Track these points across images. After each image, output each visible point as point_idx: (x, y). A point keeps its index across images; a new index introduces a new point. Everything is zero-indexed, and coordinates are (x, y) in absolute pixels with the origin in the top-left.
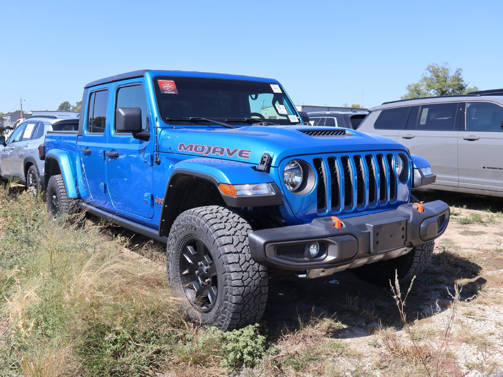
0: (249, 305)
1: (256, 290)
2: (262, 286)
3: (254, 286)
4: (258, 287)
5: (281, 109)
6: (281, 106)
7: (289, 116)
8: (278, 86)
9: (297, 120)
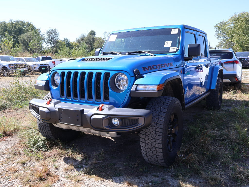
0: (42, 128)
5: (168, 44)
6: (169, 42)
7: (171, 48)
8: (178, 29)
9: (175, 50)
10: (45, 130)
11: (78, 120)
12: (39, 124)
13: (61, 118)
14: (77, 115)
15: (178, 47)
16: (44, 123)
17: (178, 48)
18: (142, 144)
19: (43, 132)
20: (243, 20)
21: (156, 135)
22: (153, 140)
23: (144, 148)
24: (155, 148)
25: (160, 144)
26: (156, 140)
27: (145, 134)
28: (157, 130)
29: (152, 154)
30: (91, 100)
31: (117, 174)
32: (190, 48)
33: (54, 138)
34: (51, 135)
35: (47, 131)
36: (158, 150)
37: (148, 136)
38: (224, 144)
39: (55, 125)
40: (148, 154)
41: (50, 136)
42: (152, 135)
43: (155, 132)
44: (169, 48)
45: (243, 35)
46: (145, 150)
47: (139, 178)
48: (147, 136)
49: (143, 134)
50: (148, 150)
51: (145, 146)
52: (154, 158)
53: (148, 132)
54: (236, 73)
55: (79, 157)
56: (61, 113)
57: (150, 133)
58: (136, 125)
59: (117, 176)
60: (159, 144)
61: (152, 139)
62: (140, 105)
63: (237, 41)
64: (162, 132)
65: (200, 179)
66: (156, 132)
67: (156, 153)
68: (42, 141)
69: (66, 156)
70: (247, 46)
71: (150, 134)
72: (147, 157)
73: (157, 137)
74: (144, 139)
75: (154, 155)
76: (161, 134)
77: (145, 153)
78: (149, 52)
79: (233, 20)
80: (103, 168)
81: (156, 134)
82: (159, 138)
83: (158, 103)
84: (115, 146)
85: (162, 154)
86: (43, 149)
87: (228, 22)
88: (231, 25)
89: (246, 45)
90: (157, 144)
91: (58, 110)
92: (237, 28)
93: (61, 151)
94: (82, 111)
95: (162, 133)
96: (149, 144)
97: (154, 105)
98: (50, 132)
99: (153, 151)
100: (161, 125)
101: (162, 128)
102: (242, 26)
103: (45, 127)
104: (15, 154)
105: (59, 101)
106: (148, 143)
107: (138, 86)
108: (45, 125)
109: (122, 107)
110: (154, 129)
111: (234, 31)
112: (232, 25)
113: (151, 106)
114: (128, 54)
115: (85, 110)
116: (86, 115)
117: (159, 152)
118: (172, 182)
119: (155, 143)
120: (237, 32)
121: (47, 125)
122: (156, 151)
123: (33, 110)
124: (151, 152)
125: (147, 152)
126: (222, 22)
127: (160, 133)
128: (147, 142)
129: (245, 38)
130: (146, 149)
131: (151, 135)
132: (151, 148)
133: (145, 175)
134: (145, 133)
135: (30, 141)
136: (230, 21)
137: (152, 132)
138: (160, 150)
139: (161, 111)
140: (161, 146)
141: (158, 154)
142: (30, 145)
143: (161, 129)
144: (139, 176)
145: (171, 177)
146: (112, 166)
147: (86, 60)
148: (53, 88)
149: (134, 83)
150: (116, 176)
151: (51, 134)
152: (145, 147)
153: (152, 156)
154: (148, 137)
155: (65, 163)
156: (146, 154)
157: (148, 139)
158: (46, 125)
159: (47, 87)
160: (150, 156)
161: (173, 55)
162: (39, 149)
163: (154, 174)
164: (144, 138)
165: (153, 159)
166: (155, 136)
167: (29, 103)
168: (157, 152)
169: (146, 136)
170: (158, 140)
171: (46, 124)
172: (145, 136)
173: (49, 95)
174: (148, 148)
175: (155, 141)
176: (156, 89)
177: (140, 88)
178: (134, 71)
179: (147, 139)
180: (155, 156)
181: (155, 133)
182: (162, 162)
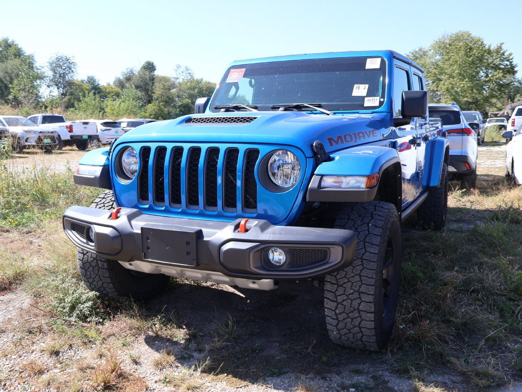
0: (90, 272)
1: (92, 261)
2: (99, 260)
3: (91, 257)
4: (94, 259)
5: (360, 90)
6: (362, 86)
7: (366, 99)
8: (379, 60)
9: (377, 104)
10: (98, 277)
11: (188, 253)
12: (84, 264)
13: (148, 248)
14: (188, 243)
15: (383, 97)
16: (95, 261)
17: (382, 100)
18: (328, 304)
19: (91, 280)
20: (460, 47)
21: (361, 285)
22: (354, 295)
23: (333, 312)
24: (359, 311)
25: (369, 302)
26: (362, 295)
27: (337, 282)
28: (364, 273)
29: (350, 325)
30: (214, 208)
31: (273, 370)
32: (406, 99)
33: (116, 293)
34: (110, 289)
35: (101, 280)
36: (364, 315)
37: (344, 286)
38: (478, 300)
39: (126, 265)
40: (341, 325)
41: (107, 289)
42: (353, 283)
43: (358, 277)
44: (363, 98)
45: (460, 77)
46: (335, 318)
47: (324, 378)
48: (341, 286)
49: (332, 282)
50: (341, 317)
51: (336, 308)
52: (354, 334)
53: (344, 279)
54: (467, 153)
55: (180, 335)
56: (148, 239)
57: (348, 279)
58: (324, 262)
59: (274, 373)
60: (369, 304)
61: (352, 294)
62: (314, 219)
63: (447, 90)
64: (374, 277)
65: (453, 376)
66: (360, 278)
67: (360, 323)
68: (88, 300)
69: (151, 333)
70: (467, 101)
71: (349, 281)
72: (337, 332)
73: (363, 288)
74: (334, 293)
75: (355, 326)
76: (372, 281)
77: (335, 322)
78: (320, 106)
79: (440, 48)
80: (238, 359)
81: (362, 282)
82: (369, 291)
83: (360, 216)
84: (250, 308)
85: (372, 325)
86: (94, 319)
87: (430, 50)
88: (436, 58)
89: (465, 99)
90: (363, 304)
91: (139, 232)
92: (447, 63)
93: (135, 322)
94: (199, 234)
95: (374, 280)
96: (345, 303)
97: (352, 220)
98: (109, 280)
99: (352, 319)
100: (373, 263)
101: (375, 268)
102: (458, 58)
103: (98, 270)
104: (30, 332)
105: (137, 211)
106: (344, 300)
107: (324, 178)
108: (98, 265)
109: (286, 224)
110: (356, 271)
111: (442, 69)
112: (438, 57)
113: (347, 222)
114: (284, 111)
115: (204, 230)
116: (208, 242)
117: (367, 320)
118: (395, 383)
119: (359, 302)
120: (449, 71)
121: (103, 265)
122: (359, 319)
123: (74, 232)
124: (349, 320)
125: (339, 321)
126: (417, 50)
127: (370, 280)
128: (340, 299)
129: (464, 84)
130: (336, 315)
131: (351, 284)
132: (350, 313)
133: (335, 370)
134: (337, 280)
135: (61, 300)
136: (435, 49)
137: (353, 277)
138: (369, 315)
139: (369, 232)
140: (373, 307)
141: (364, 324)
142: (61, 309)
143: (372, 271)
144: (323, 372)
145: (391, 372)
146: (258, 354)
147: (193, 122)
148: (122, 183)
149: (315, 173)
150: (273, 375)
151: (111, 285)
152: (335, 311)
153: (349, 330)
154: (344, 289)
155: (150, 350)
156: (336, 326)
157: (342, 293)
158: (100, 265)
159: (105, 180)
160: (345, 329)
161: (373, 113)
162: (84, 318)
163: (353, 367)
164: (334, 291)
165: (351, 335)
166: (360, 287)
167: (64, 217)
168: (361, 321)
169: (338, 287)
170: (366, 295)
171: (99, 262)
172: (336, 286)
173: (104, 198)
174: (341, 311)
175: (358, 297)
176: (363, 186)
177: (328, 182)
178: (312, 146)
179: (340, 294)
180: (357, 329)
181: (358, 279)
182: (371, 341)
